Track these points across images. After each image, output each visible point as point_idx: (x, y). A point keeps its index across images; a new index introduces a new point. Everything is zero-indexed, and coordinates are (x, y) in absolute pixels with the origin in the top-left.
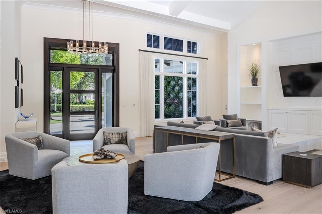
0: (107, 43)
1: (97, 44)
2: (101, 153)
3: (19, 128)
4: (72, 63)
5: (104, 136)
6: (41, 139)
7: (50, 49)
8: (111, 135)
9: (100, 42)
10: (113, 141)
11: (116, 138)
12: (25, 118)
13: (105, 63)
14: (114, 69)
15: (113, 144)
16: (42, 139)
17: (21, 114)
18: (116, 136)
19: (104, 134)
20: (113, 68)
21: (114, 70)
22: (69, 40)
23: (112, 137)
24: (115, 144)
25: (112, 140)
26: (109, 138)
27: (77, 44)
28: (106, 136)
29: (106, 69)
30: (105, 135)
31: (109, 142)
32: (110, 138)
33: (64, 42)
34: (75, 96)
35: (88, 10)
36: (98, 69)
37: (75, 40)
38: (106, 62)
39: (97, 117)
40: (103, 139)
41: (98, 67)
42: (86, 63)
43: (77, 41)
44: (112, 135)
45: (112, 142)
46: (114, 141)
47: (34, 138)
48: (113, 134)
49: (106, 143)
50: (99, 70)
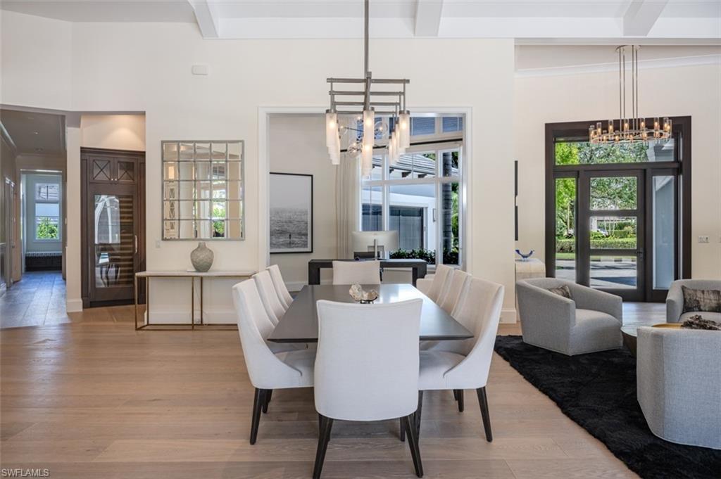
0: (670, 118)
1: (650, 123)
2: (697, 325)
3: (521, 273)
4: (565, 164)
5: (684, 295)
6: (568, 291)
7: (555, 142)
8: (699, 294)
9: (657, 119)
10: (705, 305)
11: (710, 300)
12: (522, 258)
13: (654, 157)
14: (681, 167)
15: (705, 311)
16: (571, 291)
17: (518, 251)
18: (712, 296)
19: (683, 291)
20: (676, 165)
21: (678, 169)
22: (594, 123)
23: (702, 297)
24: (709, 311)
25: (702, 303)
26: (695, 300)
27: (611, 128)
28: (690, 295)
29: (660, 169)
30: (686, 294)
31: (695, 307)
32: (697, 299)
33: (584, 127)
34: (564, 224)
35: (629, 62)
36: (645, 170)
37: (607, 121)
38: (656, 155)
39: (642, 260)
40: (683, 300)
41: (644, 167)
42: (588, 161)
43: (611, 122)
44: (702, 294)
45: (702, 308)
46: (707, 306)
47: (558, 289)
48: (703, 292)
49: (690, 308)
50: (647, 171)
